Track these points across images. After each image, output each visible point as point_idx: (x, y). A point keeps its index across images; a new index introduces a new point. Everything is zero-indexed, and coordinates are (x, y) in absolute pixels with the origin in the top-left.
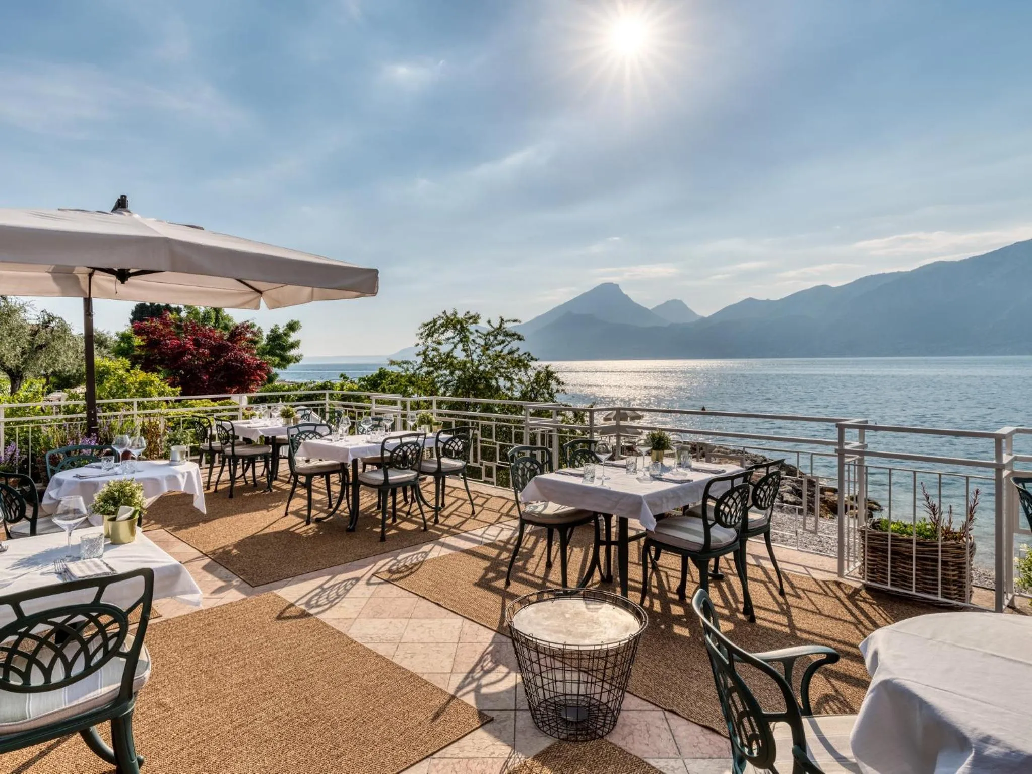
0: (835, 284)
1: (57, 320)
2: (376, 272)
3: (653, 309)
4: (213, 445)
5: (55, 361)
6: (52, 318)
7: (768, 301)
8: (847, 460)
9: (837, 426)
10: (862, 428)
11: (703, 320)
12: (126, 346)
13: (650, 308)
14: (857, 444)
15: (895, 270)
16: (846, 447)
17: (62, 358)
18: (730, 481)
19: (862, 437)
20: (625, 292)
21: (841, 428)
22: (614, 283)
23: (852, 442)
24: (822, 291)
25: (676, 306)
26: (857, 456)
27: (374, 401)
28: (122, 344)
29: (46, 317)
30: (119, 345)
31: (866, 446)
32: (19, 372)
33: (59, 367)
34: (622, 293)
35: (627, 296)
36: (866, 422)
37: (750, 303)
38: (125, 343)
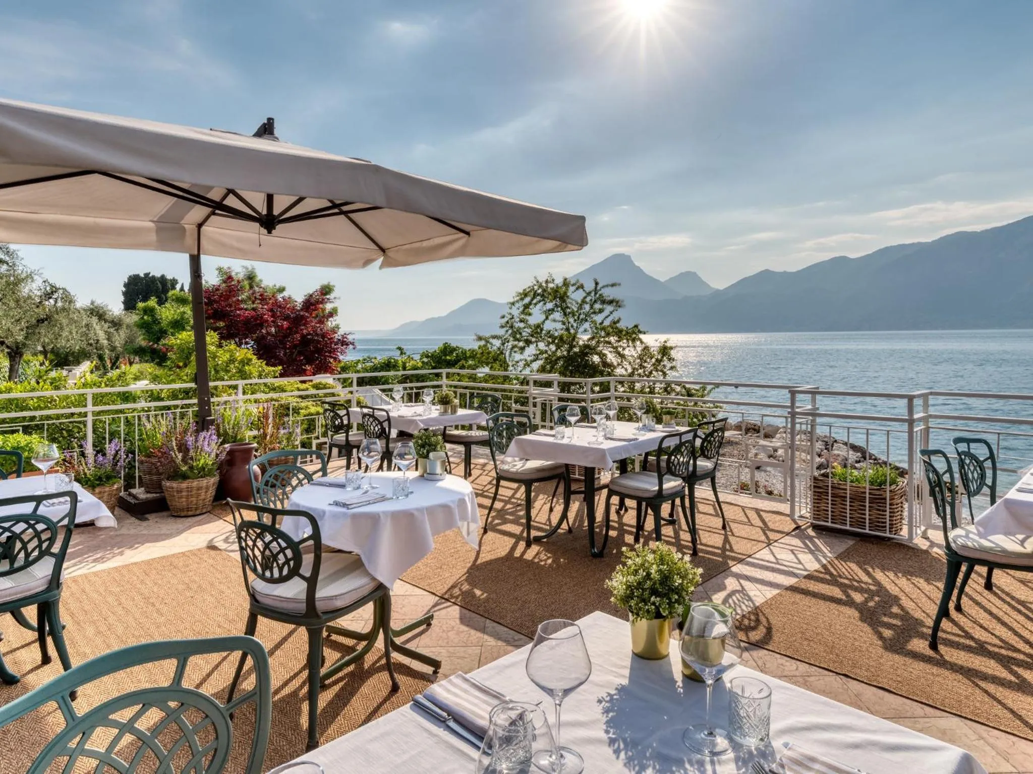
0: (853, 255)
1: (61, 291)
2: (582, 219)
3: (666, 281)
4: (350, 439)
5: (58, 336)
6: (54, 290)
7: (785, 272)
8: (798, 421)
9: (790, 391)
10: (814, 393)
11: (717, 292)
12: (150, 319)
13: (662, 280)
14: (810, 407)
15: (916, 241)
16: (797, 410)
17: (65, 334)
18: (678, 437)
19: (814, 401)
20: (637, 264)
21: (793, 393)
22: (626, 254)
23: (804, 404)
24: (840, 262)
25: (690, 277)
26: (811, 418)
27: (531, 383)
28: (145, 317)
29: (48, 288)
30: (142, 318)
31: (818, 409)
32: (18, 348)
33: (62, 343)
34: (634, 265)
35: (639, 267)
36: (818, 388)
37: (766, 275)
38: (149, 316)
